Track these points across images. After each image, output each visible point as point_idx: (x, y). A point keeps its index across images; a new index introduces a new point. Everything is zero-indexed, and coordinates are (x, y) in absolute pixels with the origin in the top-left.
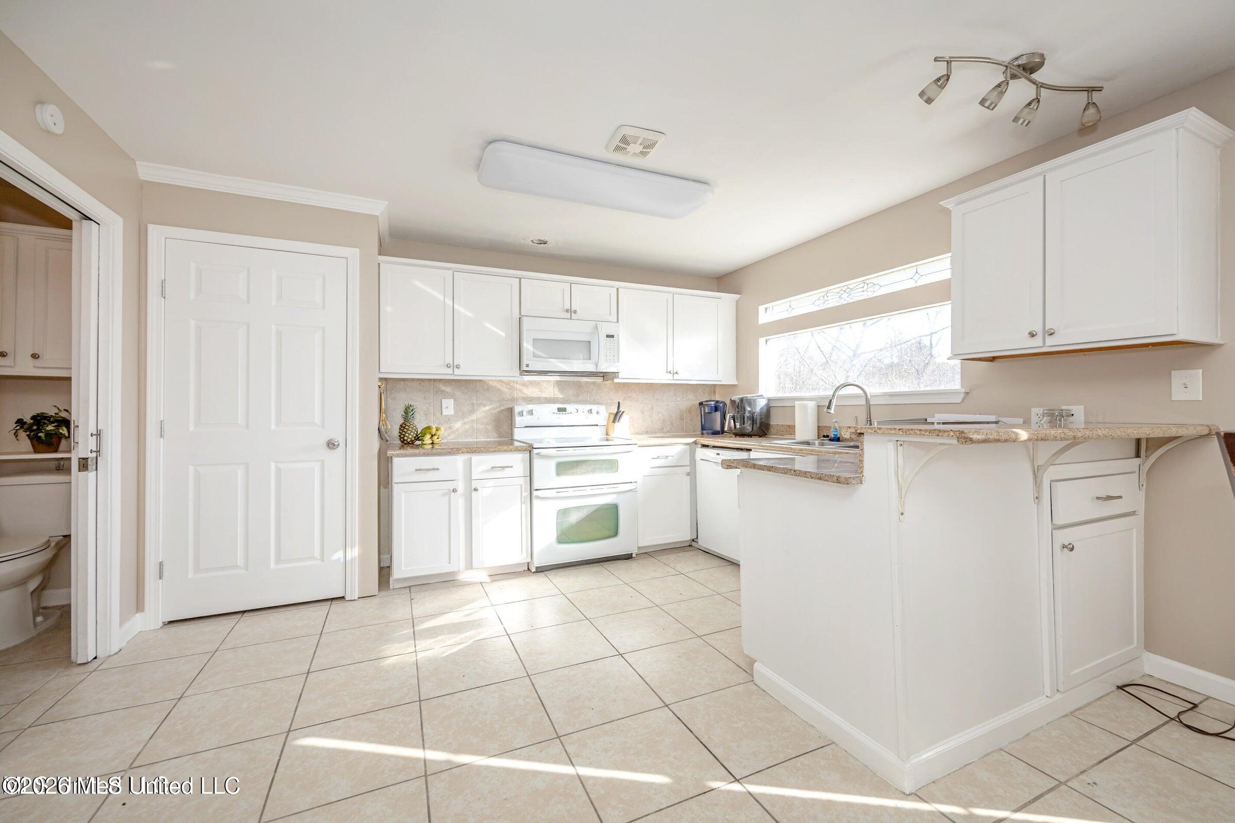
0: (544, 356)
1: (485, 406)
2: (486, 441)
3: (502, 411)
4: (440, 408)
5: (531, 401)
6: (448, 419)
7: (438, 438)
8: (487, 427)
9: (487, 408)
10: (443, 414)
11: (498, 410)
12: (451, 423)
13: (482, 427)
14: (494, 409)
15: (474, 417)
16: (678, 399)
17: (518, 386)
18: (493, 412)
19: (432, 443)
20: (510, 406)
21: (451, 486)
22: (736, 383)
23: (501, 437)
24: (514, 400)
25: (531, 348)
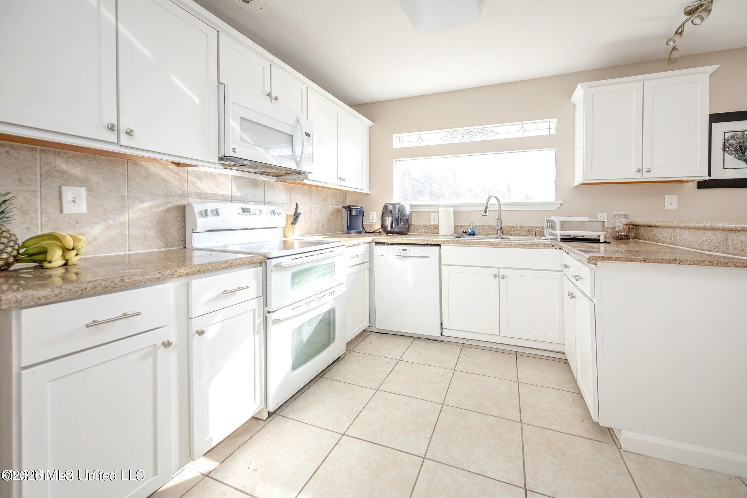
0: (251, 142)
1: (142, 202)
2: (147, 253)
3: (168, 210)
4: (57, 202)
5: (206, 198)
6: (76, 220)
7: (77, 255)
8: (147, 232)
9: (147, 205)
10: (65, 211)
11: (163, 208)
12: (81, 227)
13: (138, 232)
14: (157, 206)
15: (124, 218)
16: (327, 203)
17: (190, 178)
18: (156, 210)
19: (65, 265)
20: (182, 203)
21: (157, 338)
22: (366, 191)
23: (168, 246)
24: (185, 195)
25: (237, 128)
